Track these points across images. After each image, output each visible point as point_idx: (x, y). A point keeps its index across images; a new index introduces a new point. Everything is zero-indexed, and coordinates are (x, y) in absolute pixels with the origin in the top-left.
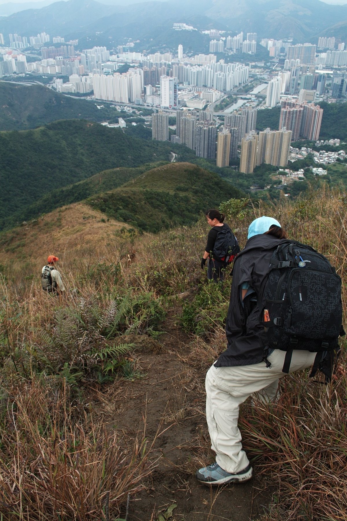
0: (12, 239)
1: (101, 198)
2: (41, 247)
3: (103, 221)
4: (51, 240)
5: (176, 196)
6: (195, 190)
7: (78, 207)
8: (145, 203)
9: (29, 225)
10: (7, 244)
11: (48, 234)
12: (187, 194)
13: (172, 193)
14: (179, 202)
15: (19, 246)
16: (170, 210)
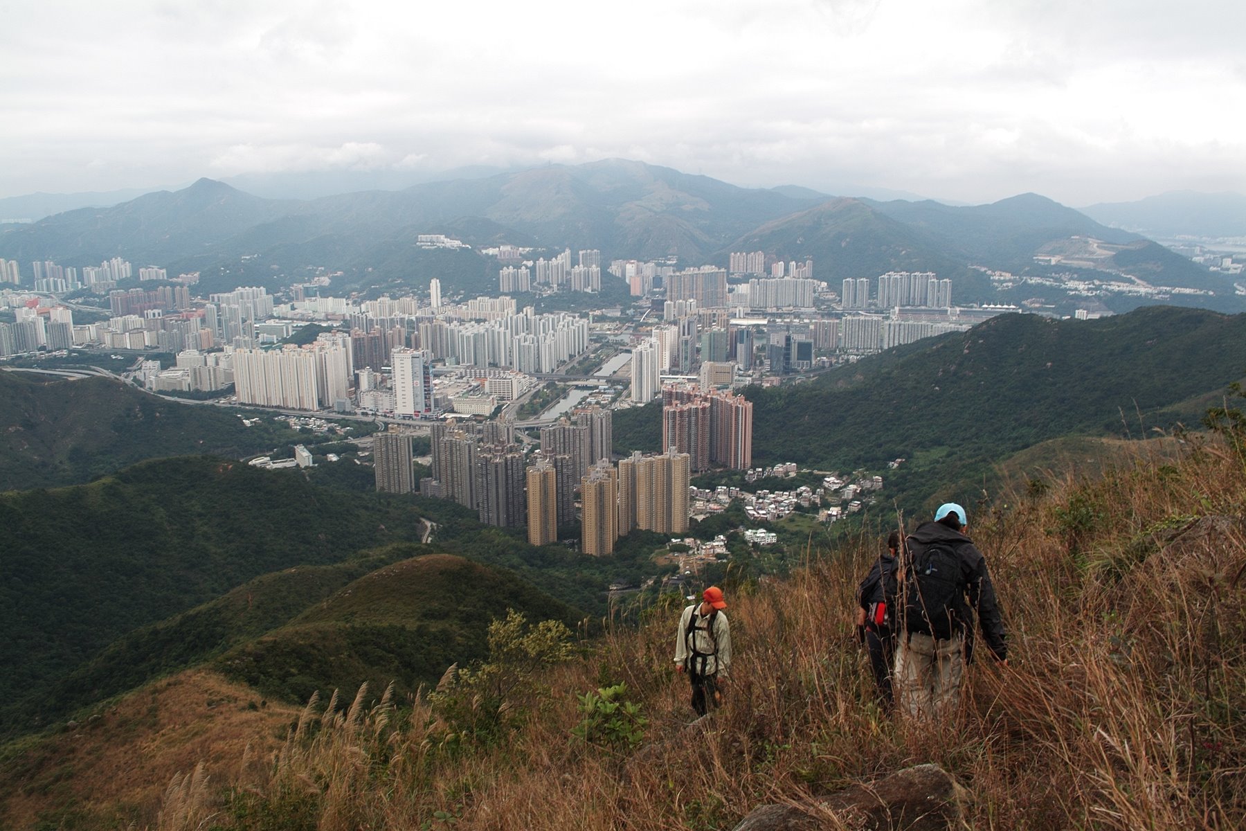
0: (41, 764)
1: (250, 654)
2: (111, 778)
3: (253, 707)
4: (134, 759)
5: (421, 632)
6: (464, 615)
7: (197, 678)
8: (350, 656)
9: (83, 727)
10: (28, 775)
11: (127, 746)
12: (447, 625)
13: (412, 625)
14: (429, 644)
15: (58, 779)
16: (408, 665)
